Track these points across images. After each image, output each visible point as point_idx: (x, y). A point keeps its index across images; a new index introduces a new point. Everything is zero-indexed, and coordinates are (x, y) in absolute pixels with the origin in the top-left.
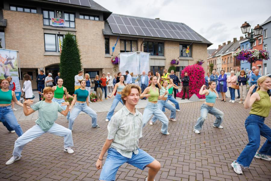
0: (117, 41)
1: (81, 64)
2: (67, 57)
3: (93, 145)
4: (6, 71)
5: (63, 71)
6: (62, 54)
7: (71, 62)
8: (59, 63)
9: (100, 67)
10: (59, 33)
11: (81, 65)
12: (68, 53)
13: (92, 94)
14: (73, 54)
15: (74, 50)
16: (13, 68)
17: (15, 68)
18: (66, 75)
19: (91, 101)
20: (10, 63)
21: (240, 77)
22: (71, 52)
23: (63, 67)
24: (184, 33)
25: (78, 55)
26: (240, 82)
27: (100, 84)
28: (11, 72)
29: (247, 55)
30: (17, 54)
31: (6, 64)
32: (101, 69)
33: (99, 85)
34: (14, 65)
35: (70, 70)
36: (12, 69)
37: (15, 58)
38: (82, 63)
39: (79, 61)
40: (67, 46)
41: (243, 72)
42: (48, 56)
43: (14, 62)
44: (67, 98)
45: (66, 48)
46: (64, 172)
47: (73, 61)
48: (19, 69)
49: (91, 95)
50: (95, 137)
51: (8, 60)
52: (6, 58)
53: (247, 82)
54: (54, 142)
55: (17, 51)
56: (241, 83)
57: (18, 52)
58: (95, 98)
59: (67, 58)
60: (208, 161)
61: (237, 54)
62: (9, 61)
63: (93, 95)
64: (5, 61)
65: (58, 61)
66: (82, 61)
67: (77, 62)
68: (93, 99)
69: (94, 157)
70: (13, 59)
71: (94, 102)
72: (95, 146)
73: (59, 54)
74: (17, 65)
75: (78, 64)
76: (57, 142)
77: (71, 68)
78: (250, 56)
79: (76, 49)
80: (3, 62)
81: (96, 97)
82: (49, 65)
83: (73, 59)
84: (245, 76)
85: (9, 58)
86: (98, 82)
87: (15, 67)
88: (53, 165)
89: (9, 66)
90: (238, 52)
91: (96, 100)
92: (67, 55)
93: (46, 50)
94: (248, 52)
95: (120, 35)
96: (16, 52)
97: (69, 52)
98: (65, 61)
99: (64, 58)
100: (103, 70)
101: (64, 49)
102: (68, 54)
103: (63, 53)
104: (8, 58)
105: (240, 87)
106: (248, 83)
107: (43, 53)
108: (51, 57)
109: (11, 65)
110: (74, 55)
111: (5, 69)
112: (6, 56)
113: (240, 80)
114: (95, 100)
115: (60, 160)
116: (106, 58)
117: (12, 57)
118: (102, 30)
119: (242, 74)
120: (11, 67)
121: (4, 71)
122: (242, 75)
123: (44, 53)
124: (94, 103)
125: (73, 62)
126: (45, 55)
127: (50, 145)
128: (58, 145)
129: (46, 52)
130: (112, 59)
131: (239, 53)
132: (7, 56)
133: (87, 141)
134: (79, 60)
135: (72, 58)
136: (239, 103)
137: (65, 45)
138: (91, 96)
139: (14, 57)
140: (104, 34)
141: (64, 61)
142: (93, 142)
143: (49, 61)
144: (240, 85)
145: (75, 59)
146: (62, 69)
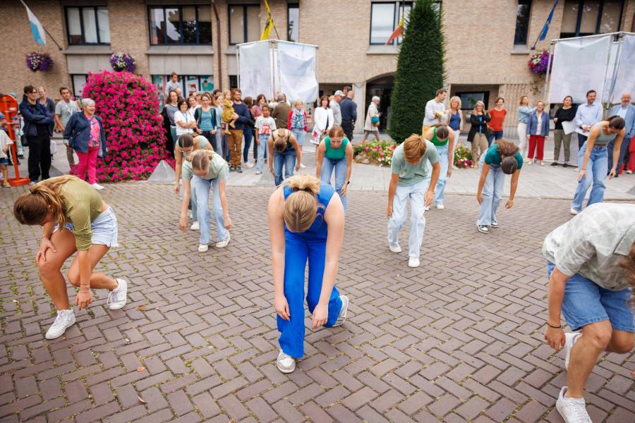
0: (555, 6)
1: (443, 73)
2: (413, 57)
3: (440, 263)
6: (402, 49)
7: (420, 69)
8: (393, 73)
9: (492, 81)
11: (444, 75)
12: (415, 46)
13: (461, 148)
14: (428, 47)
15: (432, 39)
18: (407, 100)
19: (457, 165)
22: (423, 44)
23: (402, 79)
25: (440, 51)
27: (484, 126)
30: (316, 53)
32: (496, 87)
33: (481, 128)
35: (415, 88)
38: (446, 69)
39: (439, 66)
40: (415, 28)
42: (374, 57)
45: (414, 34)
46: (368, 303)
47: (426, 66)
50: (449, 247)
54: (361, 241)
55: (316, 46)
57: (317, 48)
58: (466, 159)
59: (412, 59)
63: (463, 151)
65: (390, 66)
66: (446, 65)
67: (436, 69)
68: (462, 160)
69: (437, 291)
71: (465, 167)
72: (443, 268)
73: (395, 50)
75: (436, 73)
76: (366, 241)
77: (419, 82)
79: (435, 35)
81: (470, 157)
82: (375, 75)
83: (426, 61)
86: (481, 119)
88: (352, 283)
91: (470, 164)
92: (414, 52)
93: (372, 42)
96: (314, 49)
97: (418, 44)
98: (408, 67)
99: (406, 58)
100: (501, 89)
102: (417, 49)
103: (406, 47)
107: (365, 49)
108: (381, 57)
110: (429, 51)
114: (466, 164)
115: (365, 277)
116: (513, 57)
123: (368, 50)
124: (462, 169)
125: (425, 69)
126: (368, 55)
127: (352, 245)
128: (367, 247)
129: (372, 47)
130: (532, 60)
133: (428, 253)
134: (441, 63)
135: (424, 59)
137: (413, 26)
138: (458, 153)
141: (404, 66)
142: (440, 258)
143: (376, 68)
145: (432, 59)
146: (399, 85)
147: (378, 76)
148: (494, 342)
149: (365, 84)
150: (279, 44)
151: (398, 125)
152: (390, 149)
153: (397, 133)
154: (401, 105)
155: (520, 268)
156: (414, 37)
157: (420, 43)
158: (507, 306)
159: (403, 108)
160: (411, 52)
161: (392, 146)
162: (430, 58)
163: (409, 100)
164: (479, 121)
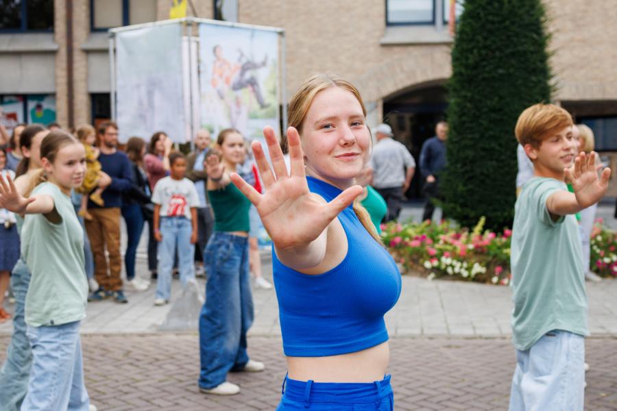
1: (549, 77)
2: (485, 47)
4: (234, 115)
5: (464, 114)
7: (501, 71)
8: (445, 80)
11: (552, 82)
12: (489, 26)
13: (602, 233)
14: (514, 28)
15: (521, 12)
16: (263, 106)
17: (269, 105)
18: (477, 136)
20: (252, 83)
22: (503, 21)
23: (463, 93)
25: (540, 34)
28: (255, 123)
30: (280, 43)
31: (238, 86)
35: (494, 110)
36: (256, 106)
37: (269, 63)
38: (552, 73)
39: (539, 64)
42: (396, 49)
43: (266, 79)
44: (477, 247)
47: (512, 66)
48: (281, 107)
49: (599, 238)
51: (244, 69)
52: (239, 60)
55: (279, 30)
57: (281, 34)
59: (484, 52)
62: (248, 75)
63: (606, 240)
64: (235, 77)
65: (440, 67)
66: (554, 63)
67: (534, 70)
68: (607, 260)
70: (264, 64)
71: (614, 275)
74: (274, 93)
75: (534, 79)
77: (501, 98)
80: (227, 81)
82: (400, 86)
83: (513, 54)
85: (248, 63)
89: (246, 95)
92: (486, 39)
93: (392, 19)
96: (276, 38)
97: (493, 23)
98: (475, 68)
99: (471, 51)
101: (471, 7)
102: (491, 32)
103: (468, 29)
104: (244, 61)
107: (377, 34)
108: (411, 49)
109: (254, 91)
110: (517, 35)
111: (234, 108)
112: (238, 55)
117: (258, 59)
120: (254, 101)
121: (230, 116)
123: (383, 36)
124: (609, 280)
125: (512, 70)
126: (384, 45)
129: (392, 30)
132: (242, 55)
134: (544, 58)
135: (508, 51)
138: (597, 244)
139: (266, 58)
141: (467, 66)
143: (402, 71)
145: (525, 52)
146: (458, 104)
147: (407, 88)
149: (380, 104)
150: (202, 29)
151: (461, 188)
152: (450, 240)
153: (463, 205)
154: (466, 147)
156: (484, 8)
157: (496, 19)
159: (470, 153)
160: (479, 38)
161: (452, 233)
162: (520, 48)
163: (482, 136)
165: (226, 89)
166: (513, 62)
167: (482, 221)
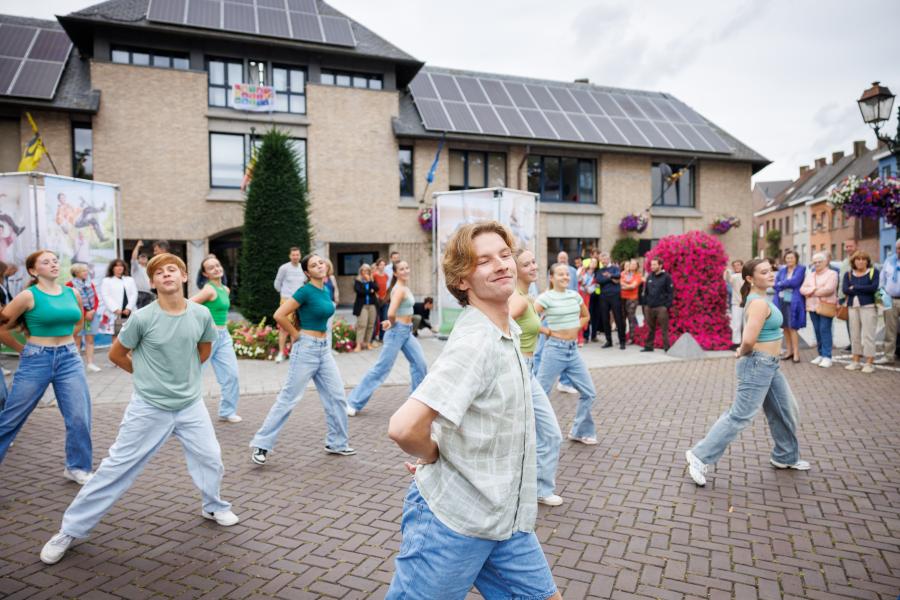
0: (438, 156)
1: (308, 227)
2: (266, 206)
3: (291, 491)
4: (77, 246)
5: (252, 249)
6: (250, 196)
7: (276, 222)
8: (239, 228)
9: (380, 240)
10: (253, 129)
11: (310, 230)
12: (268, 192)
13: (340, 326)
14: (284, 195)
15: (289, 185)
16: (102, 240)
17: (107, 240)
18: (261, 264)
19: (337, 349)
20: (93, 223)
21: (852, 276)
22: (277, 190)
23: (251, 235)
24: (648, 123)
25: (302, 200)
26: (850, 295)
27: (372, 296)
28: (95, 252)
29: (881, 198)
30: (116, 195)
31: (81, 224)
32: (386, 247)
33: (368, 298)
34: (103, 228)
35: (271, 247)
36: (97, 240)
37: (108, 208)
38: (311, 224)
39: (302, 219)
40: (266, 170)
41: (864, 259)
42: (218, 204)
43: (105, 220)
44: (260, 336)
45: (264, 177)
46: (163, 578)
47: (283, 219)
48: (118, 241)
49: (338, 328)
50: (307, 466)
51: (86, 212)
52: (82, 206)
53: (876, 295)
54: (173, 477)
55: (115, 185)
56: (856, 299)
57: (117, 188)
58: (348, 340)
59: (264, 209)
60: (663, 572)
61: (844, 194)
62: (89, 217)
63: (342, 330)
64: (78, 218)
65: (235, 218)
66: (313, 219)
67: (298, 222)
68: (343, 342)
69: (279, 534)
70: (103, 209)
71: (347, 351)
72: (294, 498)
73: (241, 196)
74: (112, 230)
75: (298, 228)
76: (180, 476)
77: (277, 239)
78: (892, 201)
79: (294, 179)
80: (71, 220)
81: (353, 337)
82: (221, 229)
83: (284, 212)
84: (869, 274)
85: (89, 208)
86: (367, 287)
87: (106, 234)
88: (141, 549)
89: (88, 231)
90: (848, 189)
91: (354, 346)
92: (265, 201)
93: (215, 183)
94: (885, 187)
95: (448, 136)
96: (113, 191)
97: (270, 190)
98: (259, 219)
99: (256, 208)
100: (393, 249)
101: (256, 180)
102: (269, 197)
103: (254, 194)
104: (85, 206)
105: (852, 312)
106: (879, 298)
107: (204, 193)
108: (228, 205)
109: (95, 228)
110: (287, 199)
111: (77, 241)
112: (81, 202)
113: (851, 288)
114: (349, 347)
115: (167, 535)
116: (401, 211)
117: (98, 206)
118: (389, 119)
119: (859, 267)
120: (95, 236)
121: (73, 246)
122: (861, 270)
123: (208, 194)
124: (344, 354)
125: (283, 222)
126: (209, 201)
127: (155, 486)
128: (181, 486)
129: (214, 191)
130: (422, 214)
131: (852, 193)
132: (84, 202)
133: (275, 479)
134: (305, 215)
135: (281, 209)
136: (847, 367)
137: (262, 168)
138: (337, 332)
139: (105, 205)
140: (398, 132)
141: (253, 218)
142: (291, 484)
143: (222, 219)
144: (850, 303)
145: (291, 211)
146: (248, 243)
147: (225, 231)
148: (348, 593)
149: (207, 241)
150: (46, 180)
151: (250, 298)
152: (242, 333)
153: (252, 309)
154: (254, 271)
155: (397, 478)
156: (265, 181)
157: (273, 188)
158: (373, 536)
159: (256, 275)
160: (261, 200)
161: (244, 328)
162: (289, 208)
163: (264, 264)
164: (365, 288)
165: (70, 226)
166: (285, 216)
167: (265, 319)
